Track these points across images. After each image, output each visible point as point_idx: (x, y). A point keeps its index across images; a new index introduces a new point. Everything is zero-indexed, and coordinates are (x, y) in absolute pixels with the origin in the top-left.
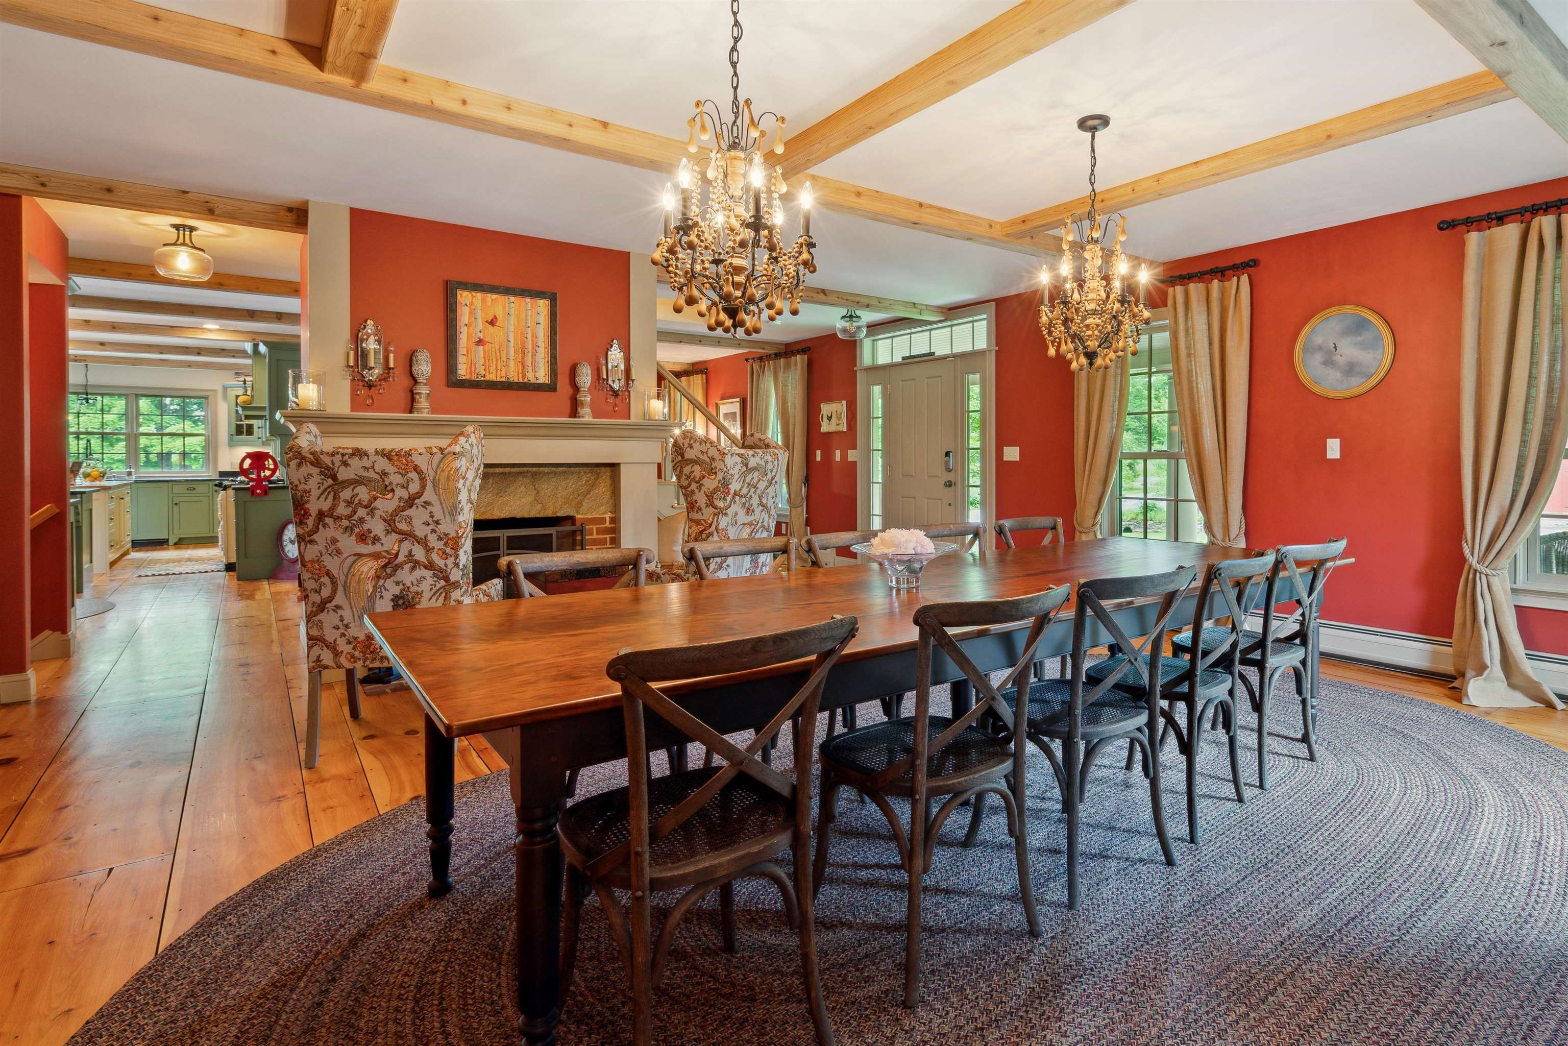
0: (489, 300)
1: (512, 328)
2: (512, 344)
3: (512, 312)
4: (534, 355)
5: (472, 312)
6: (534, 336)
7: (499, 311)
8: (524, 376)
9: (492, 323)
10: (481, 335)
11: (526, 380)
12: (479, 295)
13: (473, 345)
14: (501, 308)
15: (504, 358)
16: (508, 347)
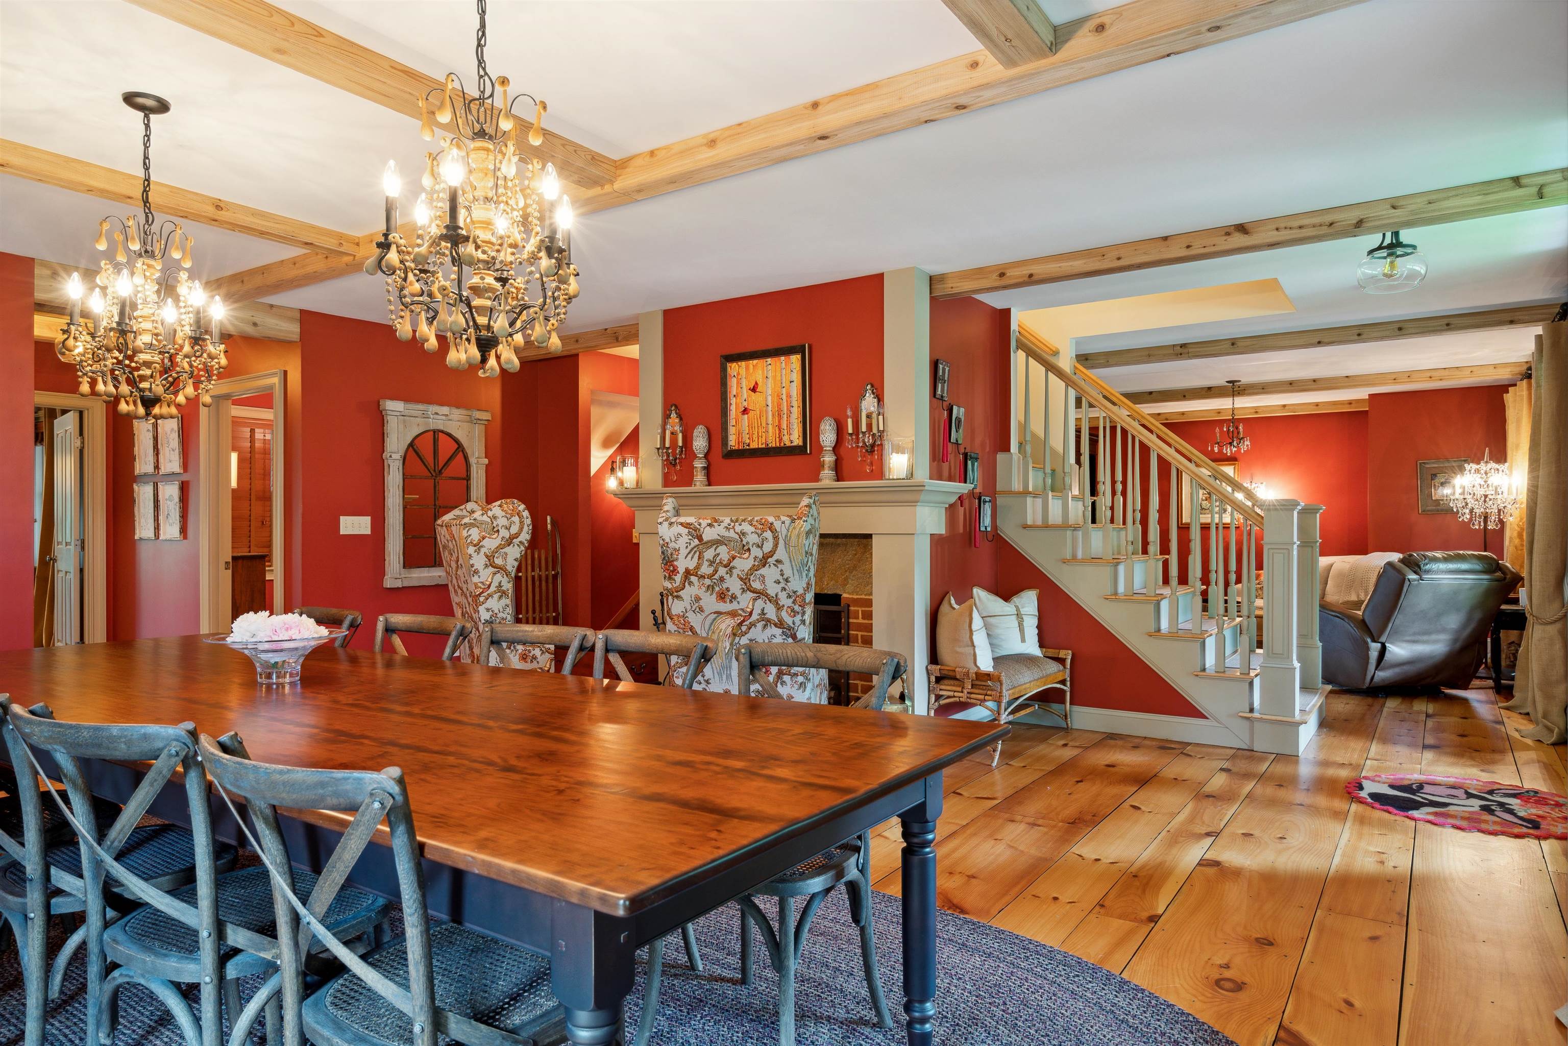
0: (751, 367)
1: (770, 392)
2: (770, 408)
3: (770, 375)
4: (789, 417)
5: (739, 383)
6: (789, 396)
7: (759, 377)
8: (781, 440)
9: (754, 390)
10: (745, 404)
11: (782, 445)
12: (743, 364)
13: (740, 414)
14: (760, 372)
15: (764, 425)
16: (767, 412)
